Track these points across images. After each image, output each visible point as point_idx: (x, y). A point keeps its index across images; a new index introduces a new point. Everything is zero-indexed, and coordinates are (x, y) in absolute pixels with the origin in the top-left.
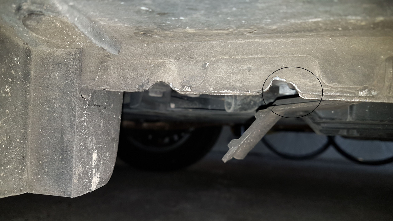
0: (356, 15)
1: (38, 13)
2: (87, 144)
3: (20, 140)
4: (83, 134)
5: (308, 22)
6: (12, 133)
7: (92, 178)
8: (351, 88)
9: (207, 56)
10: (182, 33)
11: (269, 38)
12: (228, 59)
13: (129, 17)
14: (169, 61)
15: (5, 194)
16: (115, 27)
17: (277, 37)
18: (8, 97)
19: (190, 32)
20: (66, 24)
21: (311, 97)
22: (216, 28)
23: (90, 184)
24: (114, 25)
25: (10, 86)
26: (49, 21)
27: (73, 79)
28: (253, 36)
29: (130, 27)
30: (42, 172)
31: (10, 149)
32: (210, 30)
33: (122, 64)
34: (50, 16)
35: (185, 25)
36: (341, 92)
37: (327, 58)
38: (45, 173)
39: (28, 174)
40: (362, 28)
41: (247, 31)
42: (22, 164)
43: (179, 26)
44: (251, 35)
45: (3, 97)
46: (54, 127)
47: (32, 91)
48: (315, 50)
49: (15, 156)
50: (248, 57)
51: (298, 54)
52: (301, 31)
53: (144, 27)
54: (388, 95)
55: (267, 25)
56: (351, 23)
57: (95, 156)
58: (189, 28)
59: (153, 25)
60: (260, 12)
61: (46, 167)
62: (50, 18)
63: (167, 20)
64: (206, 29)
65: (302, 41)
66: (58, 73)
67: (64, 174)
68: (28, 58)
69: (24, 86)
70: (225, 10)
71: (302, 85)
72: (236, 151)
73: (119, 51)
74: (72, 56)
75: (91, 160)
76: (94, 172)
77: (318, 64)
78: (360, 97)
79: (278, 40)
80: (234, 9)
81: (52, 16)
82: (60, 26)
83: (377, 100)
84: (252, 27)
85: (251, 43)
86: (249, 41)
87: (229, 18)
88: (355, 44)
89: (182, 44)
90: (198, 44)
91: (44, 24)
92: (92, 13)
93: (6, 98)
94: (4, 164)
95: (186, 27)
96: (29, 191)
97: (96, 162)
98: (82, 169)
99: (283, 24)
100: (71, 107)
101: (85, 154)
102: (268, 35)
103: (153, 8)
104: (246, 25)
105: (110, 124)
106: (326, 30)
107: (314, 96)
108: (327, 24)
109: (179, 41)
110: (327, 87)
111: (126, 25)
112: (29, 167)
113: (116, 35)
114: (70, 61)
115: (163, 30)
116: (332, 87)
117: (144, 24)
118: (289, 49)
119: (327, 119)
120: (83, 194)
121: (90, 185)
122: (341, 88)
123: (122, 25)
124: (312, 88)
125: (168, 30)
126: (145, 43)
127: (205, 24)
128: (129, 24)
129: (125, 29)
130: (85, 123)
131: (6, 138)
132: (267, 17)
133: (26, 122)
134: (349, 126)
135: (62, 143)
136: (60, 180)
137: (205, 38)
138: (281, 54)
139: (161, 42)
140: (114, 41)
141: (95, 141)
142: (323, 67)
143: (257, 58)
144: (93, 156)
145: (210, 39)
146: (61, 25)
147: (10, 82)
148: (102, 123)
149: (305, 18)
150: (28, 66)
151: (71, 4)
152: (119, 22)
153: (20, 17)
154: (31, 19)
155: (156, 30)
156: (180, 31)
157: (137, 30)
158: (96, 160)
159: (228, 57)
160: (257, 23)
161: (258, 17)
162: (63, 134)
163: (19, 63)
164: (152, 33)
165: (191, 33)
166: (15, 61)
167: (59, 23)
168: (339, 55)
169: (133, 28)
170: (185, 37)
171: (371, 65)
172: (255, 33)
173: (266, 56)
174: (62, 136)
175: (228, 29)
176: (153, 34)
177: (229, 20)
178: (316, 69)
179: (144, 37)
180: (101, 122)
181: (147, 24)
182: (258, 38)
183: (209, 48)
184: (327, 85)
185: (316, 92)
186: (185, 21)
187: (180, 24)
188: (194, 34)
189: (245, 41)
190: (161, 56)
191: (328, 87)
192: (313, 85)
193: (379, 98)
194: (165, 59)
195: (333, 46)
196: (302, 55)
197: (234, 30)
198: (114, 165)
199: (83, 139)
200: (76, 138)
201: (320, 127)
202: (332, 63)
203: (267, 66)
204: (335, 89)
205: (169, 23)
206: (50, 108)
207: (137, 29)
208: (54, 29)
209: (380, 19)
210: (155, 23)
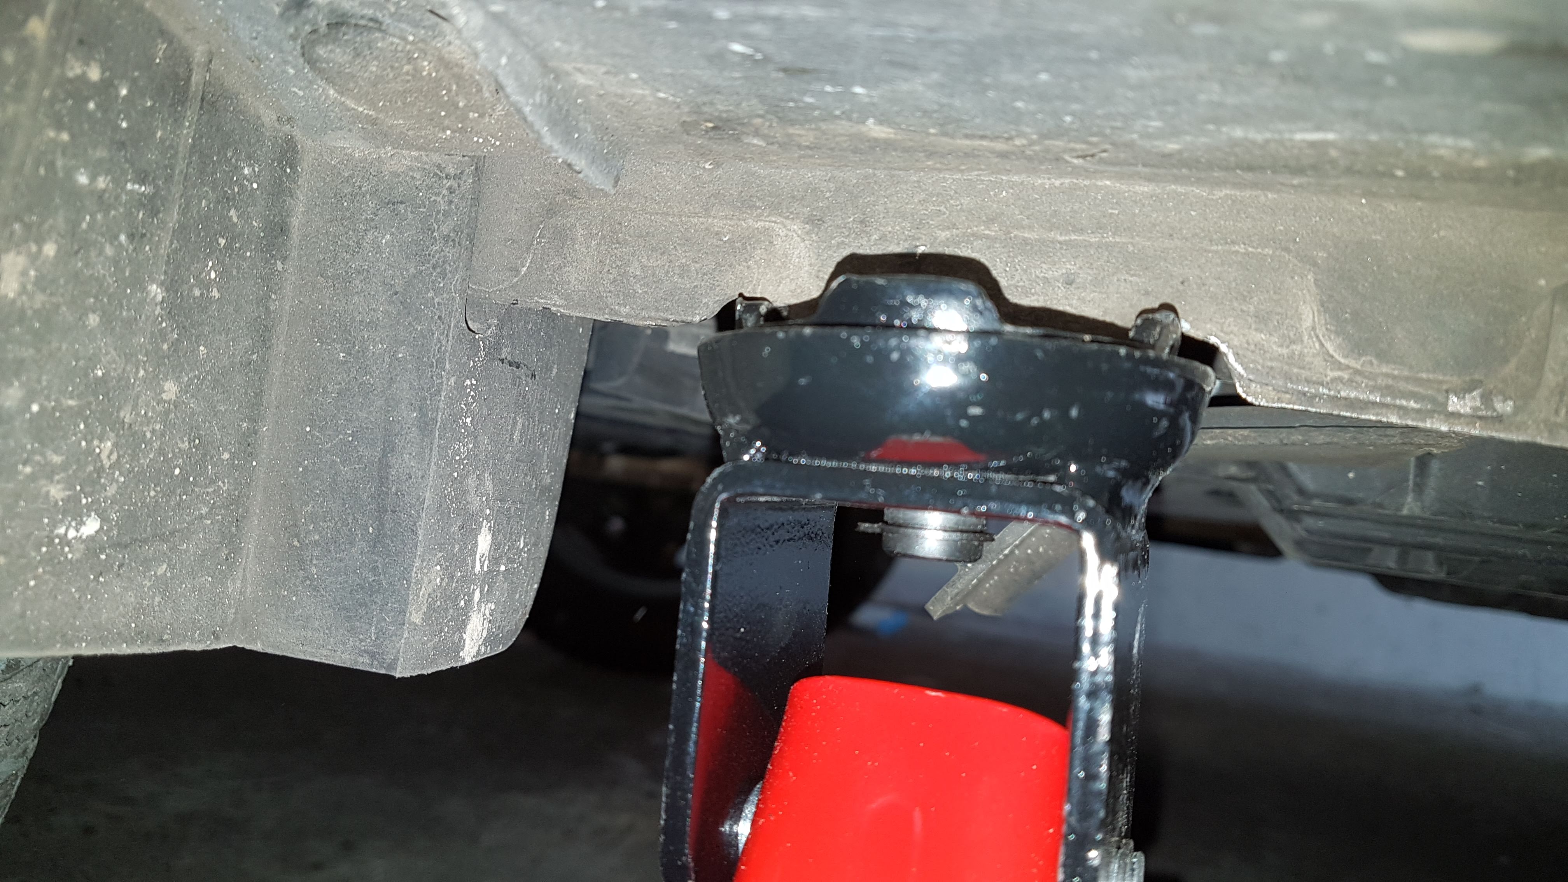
0: (1456, 132)
1: (363, 22)
2: (465, 492)
3: (232, 458)
4: (457, 458)
5: (1291, 140)
6: (209, 428)
7: (468, 618)
8: (1422, 379)
9: (921, 220)
10: (845, 138)
11: (1149, 179)
12: (995, 239)
13: (682, 71)
14: (785, 227)
15: (163, 641)
16: (622, 97)
17: (1177, 180)
18: (210, 300)
19: (875, 135)
20: (456, 70)
21: (1279, 400)
22: (968, 132)
23: (461, 638)
24: (619, 91)
25: (221, 262)
26: (398, 55)
27: (444, 262)
28: (1092, 168)
29: (675, 102)
30: (297, 577)
31: (195, 483)
32: (945, 134)
33: (620, 224)
34: (405, 39)
35: (864, 112)
36: (1388, 390)
37: (1347, 266)
38: (308, 582)
39: (244, 580)
40: (1475, 176)
41: (1073, 150)
42: (231, 542)
43: (843, 113)
44: (1088, 165)
45: (194, 299)
46: (357, 424)
47: (288, 289)
48: (1305, 235)
49: (212, 509)
50: (1067, 238)
51: (1244, 244)
52: (1262, 168)
53: (720, 107)
54: (1552, 419)
55: (1149, 136)
56: (1439, 159)
57: (484, 542)
58: (875, 124)
59: (754, 101)
60: (1130, 94)
61: (315, 562)
62: (402, 43)
63: (804, 93)
64: (932, 131)
65: (1262, 198)
66: (392, 234)
67: (378, 591)
68: (288, 170)
69: (264, 268)
70: (1013, 78)
71: (1253, 352)
72: (981, 582)
73: (617, 180)
74: (445, 181)
75: (473, 553)
76: (477, 596)
77: (1313, 285)
78: (1452, 414)
79: (1180, 189)
80: (1044, 77)
81: (411, 38)
82: (430, 74)
83: (1511, 431)
84: (1094, 139)
85: (1081, 189)
86: (1075, 181)
87: (1020, 104)
88: (1450, 227)
89: (836, 173)
90: (892, 176)
91: (375, 63)
92: (558, 44)
93: (204, 303)
94: (172, 533)
95: (868, 118)
96: (241, 642)
97: (487, 562)
98: (442, 579)
99: (1203, 140)
100: (429, 358)
101: (455, 529)
102: (1147, 170)
103: (770, 49)
104: (1077, 130)
105: (542, 435)
106: (1349, 171)
107: (1288, 396)
108: (1355, 153)
109: (829, 161)
110: (1340, 369)
111: (662, 95)
112: (251, 555)
113: (619, 122)
114: (439, 199)
115: (785, 120)
116: (1357, 372)
117: (723, 98)
118: (1216, 223)
119: (1326, 498)
120: (434, 670)
121: (460, 641)
122: (1387, 375)
123: (647, 92)
124: (1286, 367)
125: (801, 125)
126: (709, 160)
127: (935, 115)
128: (672, 92)
129: (654, 107)
130: (469, 420)
131: (187, 444)
132: (1153, 113)
133: (259, 394)
134: (1408, 535)
135: (383, 480)
136: (362, 611)
137: (923, 162)
138: (1187, 239)
139: (766, 159)
140: (606, 143)
141: (491, 487)
142: (1331, 296)
143: (1099, 246)
144: (481, 538)
145: (938, 166)
146: (437, 72)
147: (220, 250)
148: (519, 426)
149: (1282, 126)
150: (284, 201)
151: (496, 8)
152: (640, 82)
153: (297, 29)
154: (335, 40)
155: (758, 121)
156: (842, 132)
157: (696, 113)
158: (487, 554)
159: (995, 231)
160: (1112, 128)
161: (1122, 110)
162: (389, 448)
163: (255, 186)
164: (744, 130)
165: (876, 140)
166: (245, 177)
167: (430, 63)
168: (1390, 263)
169: (682, 107)
170: (855, 151)
171: (1500, 305)
172: (1101, 158)
173: (1131, 240)
174: (384, 455)
175: (1010, 138)
176: (744, 133)
177: (1019, 108)
178: (1304, 302)
179: (710, 138)
180: (515, 423)
181: (735, 97)
182: (1109, 178)
183: (931, 195)
184: (1340, 363)
185: (1298, 381)
186: (867, 100)
187: (847, 107)
188: (888, 145)
189: (1062, 181)
190: (760, 208)
191: (1345, 369)
192: (1291, 356)
193: (1519, 428)
194: (774, 219)
195: (1370, 229)
196: (1259, 250)
197: (1032, 143)
198: (536, 586)
199: (456, 474)
200: (433, 467)
201: (1299, 531)
202: (1363, 285)
203: (1132, 276)
204: (1365, 377)
205: (809, 100)
206: (351, 354)
207: (697, 110)
208: (408, 81)
209: (1540, 152)
210: (762, 98)
